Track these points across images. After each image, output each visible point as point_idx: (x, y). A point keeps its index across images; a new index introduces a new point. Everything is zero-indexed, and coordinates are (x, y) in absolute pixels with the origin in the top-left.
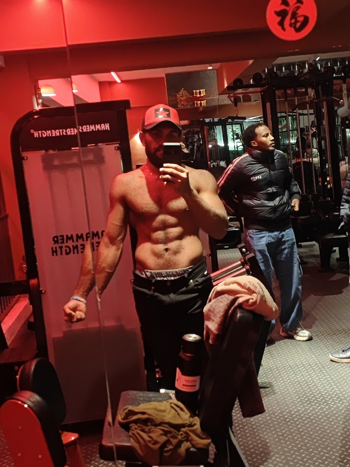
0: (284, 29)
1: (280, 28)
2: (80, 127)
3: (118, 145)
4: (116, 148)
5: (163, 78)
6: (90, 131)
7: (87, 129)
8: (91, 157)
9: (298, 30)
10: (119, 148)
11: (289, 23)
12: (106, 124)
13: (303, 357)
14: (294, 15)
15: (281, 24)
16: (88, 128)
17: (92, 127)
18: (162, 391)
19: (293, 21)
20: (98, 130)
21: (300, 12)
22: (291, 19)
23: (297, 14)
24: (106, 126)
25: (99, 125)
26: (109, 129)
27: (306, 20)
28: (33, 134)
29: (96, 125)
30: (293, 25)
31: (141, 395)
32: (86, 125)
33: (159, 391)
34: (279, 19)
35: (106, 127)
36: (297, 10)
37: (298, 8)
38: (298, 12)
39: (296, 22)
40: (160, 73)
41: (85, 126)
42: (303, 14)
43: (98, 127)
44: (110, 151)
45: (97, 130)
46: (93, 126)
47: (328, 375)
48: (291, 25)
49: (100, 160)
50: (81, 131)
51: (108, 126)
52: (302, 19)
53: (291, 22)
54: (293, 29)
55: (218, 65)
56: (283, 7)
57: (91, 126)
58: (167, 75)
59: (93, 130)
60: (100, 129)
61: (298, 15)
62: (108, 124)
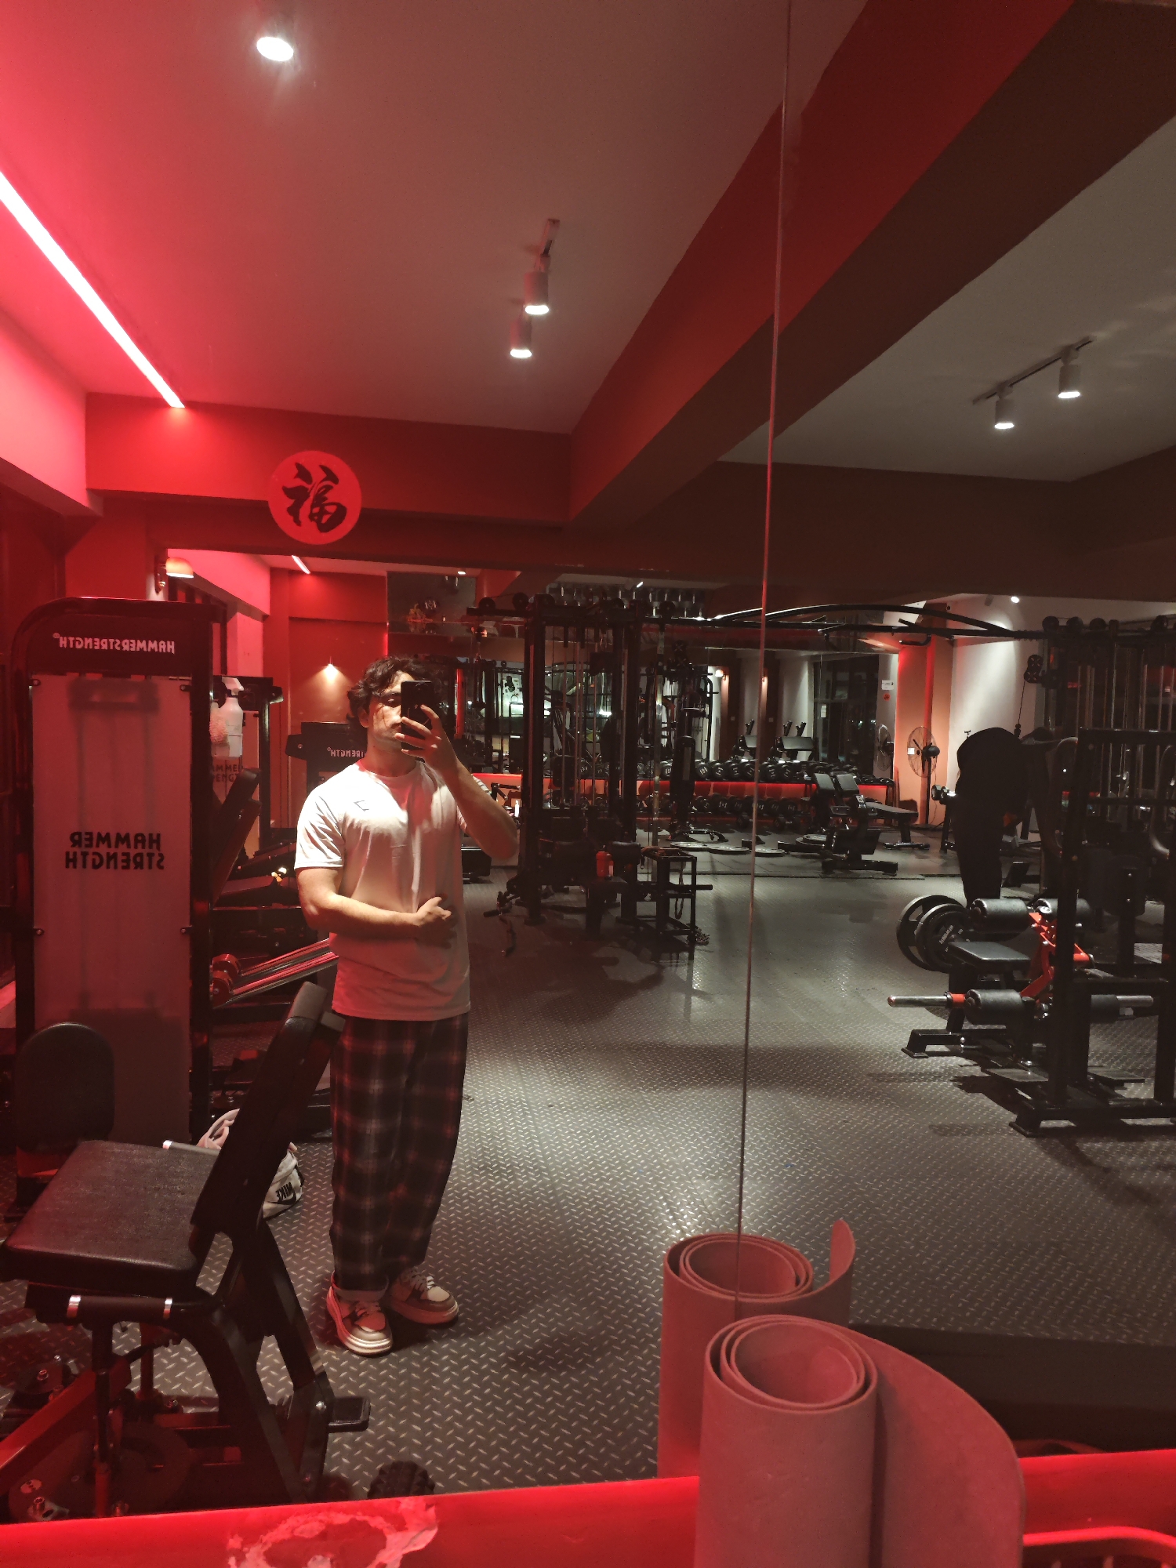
0: (298, 523)
1: (291, 518)
2: (118, 641)
3: (187, 683)
4: (183, 688)
5: (383, 578)
6: (136, 652)
7: (130, 647)
8: (132, 698)
9: (324, 528)
10: (187, 689)
11: (308, 513)
12: (168, 642)
13: (503, 1088)
14: (320, 500)
15: (294, 511)
16: (133, 645)
17: (142, 645)
18: (167, 1144)
19: (316, 510)
20: (153, 650)
21: (330, 496)
22: (312, 507)
23: (326, 499)
24: (169, 647)
25: (155, 642)
26: (173, 652)
27: (341, 513)
28: (58, 640)
29: (150, 641)
30: (316, 518)
31: (116, 1150)
32: (129, 639)
33: (161, 1145)
34: (292, 501)
35: (171, 647)
36: (325, 492)
37: (328, 488)
38: (326, 495)
39: (323, 512)
40: (380, 569)
41: (127, 641)
42: (336, 501)
43: (153, 645)
44: (172, 692)
45: (149, 650)
46: (144, 642)
47: (534, 1124)
48: (311, 517)
49: (150, 704)
50: (118, 649)
51: (173, 647)
52: (331, 509)
53: (311, 511)
54: (314, 524)
55: (477, 572)
56: (299, 482)
57: (139, 641)
58: (391, 574)
59: (142, 650)
60: (156, 650)
61: (326, 502)
62: (173, 643)
